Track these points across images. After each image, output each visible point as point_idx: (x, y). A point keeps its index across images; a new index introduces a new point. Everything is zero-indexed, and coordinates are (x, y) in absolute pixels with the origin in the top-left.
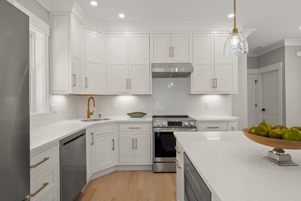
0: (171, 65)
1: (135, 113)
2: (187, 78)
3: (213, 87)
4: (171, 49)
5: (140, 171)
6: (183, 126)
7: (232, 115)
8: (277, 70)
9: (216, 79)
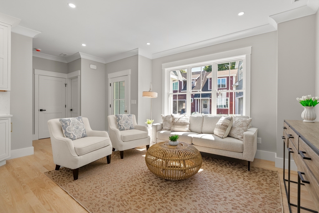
7: (10, 114)
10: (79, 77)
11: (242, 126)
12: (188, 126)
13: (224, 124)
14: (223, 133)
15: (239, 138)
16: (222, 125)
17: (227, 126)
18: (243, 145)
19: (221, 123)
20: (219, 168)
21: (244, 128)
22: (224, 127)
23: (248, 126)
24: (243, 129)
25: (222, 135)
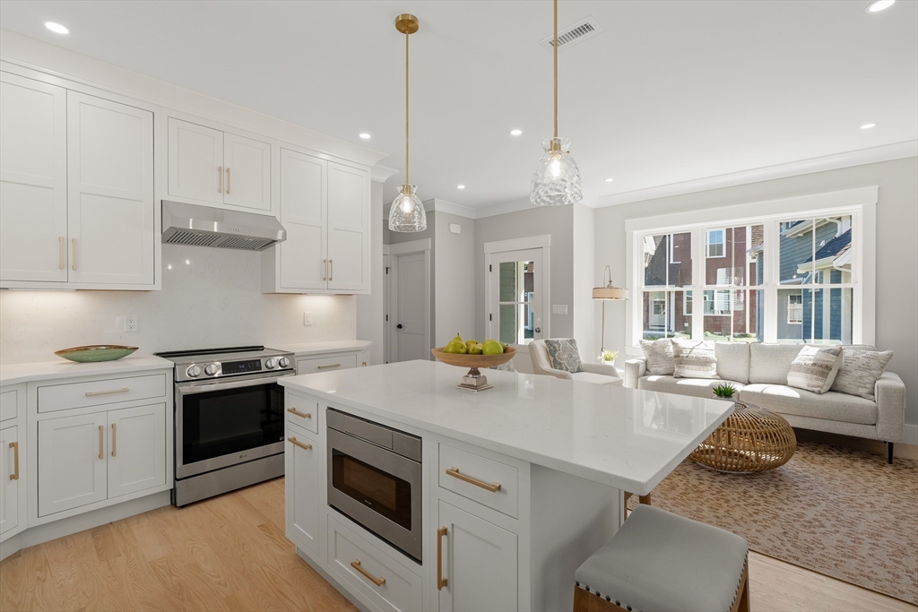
0: (217, 214)
1: (86, 348)
2: (259, 253)
3: (325, 279)
4: (224, 172)
5: (126, 520)
6: (264, 369)
7: (357, 339)
8: (423, 252)
9: (331, 261)
10: (428, 254)
11: (867, 367)
12: (714, 365)
13: (820, 363)
14: (820, 383)
15: (863, 395)
16: (814, 364)
17: (829, 368)
18: (877, 409)
19: (810, 360)
20: (819, 458)
21: (873, 372)
22: (821, 369)
23: (882, 367)
24: (872, 375)
25: (818, 387)
